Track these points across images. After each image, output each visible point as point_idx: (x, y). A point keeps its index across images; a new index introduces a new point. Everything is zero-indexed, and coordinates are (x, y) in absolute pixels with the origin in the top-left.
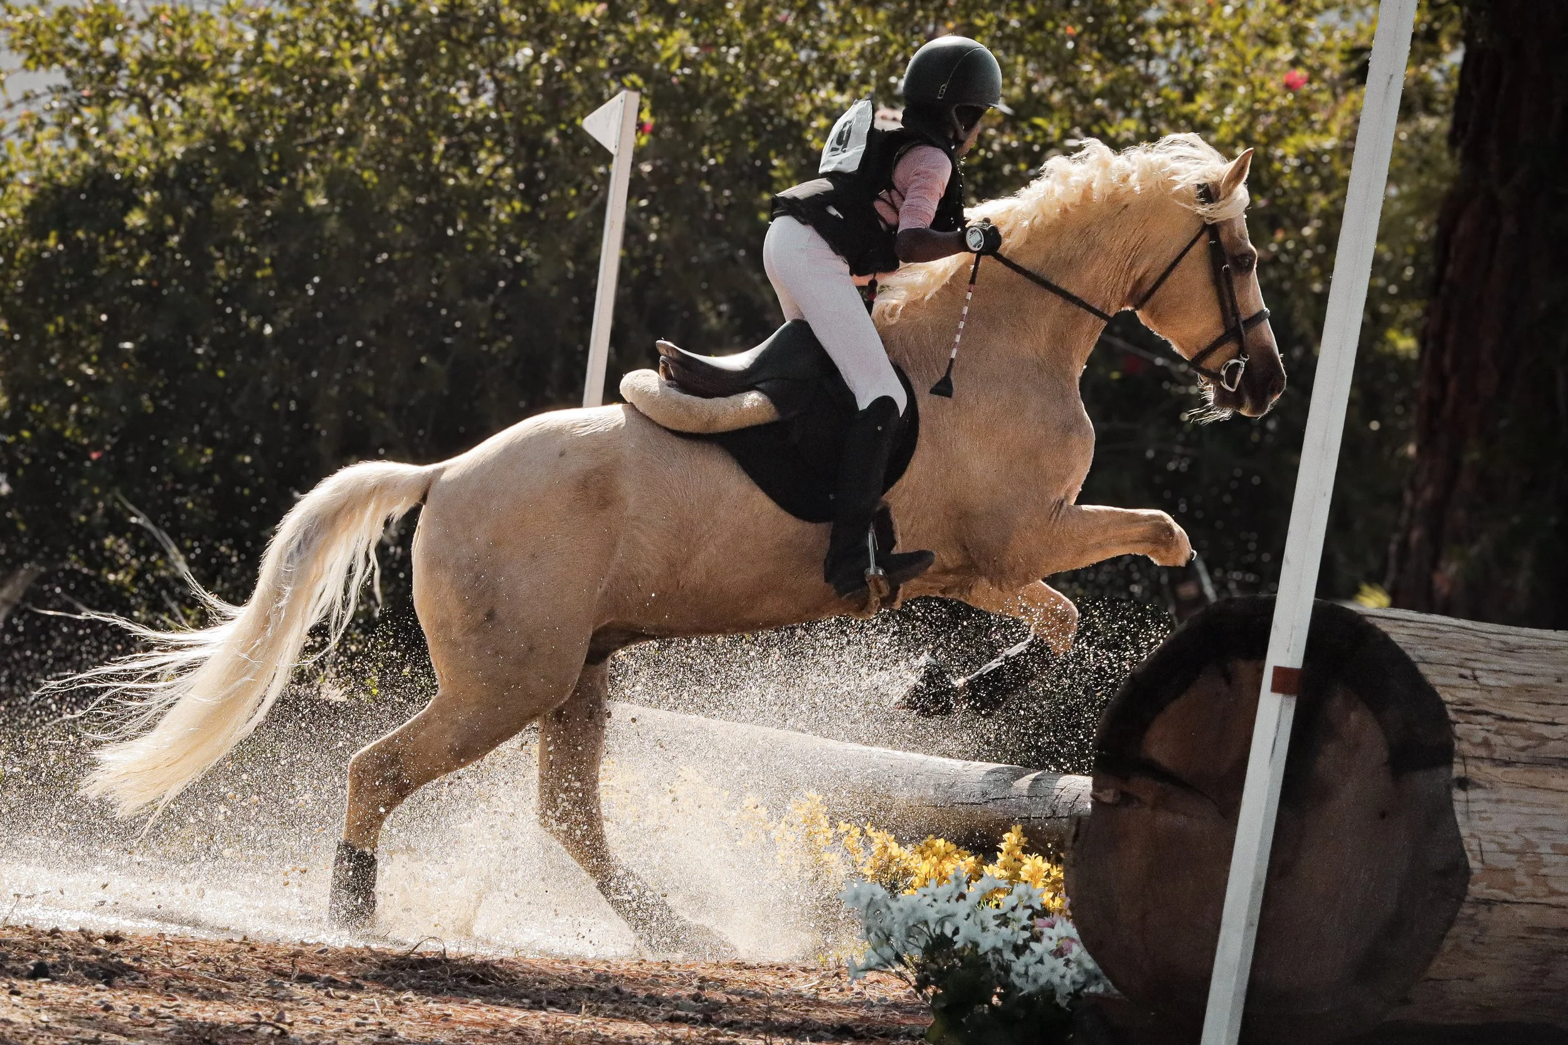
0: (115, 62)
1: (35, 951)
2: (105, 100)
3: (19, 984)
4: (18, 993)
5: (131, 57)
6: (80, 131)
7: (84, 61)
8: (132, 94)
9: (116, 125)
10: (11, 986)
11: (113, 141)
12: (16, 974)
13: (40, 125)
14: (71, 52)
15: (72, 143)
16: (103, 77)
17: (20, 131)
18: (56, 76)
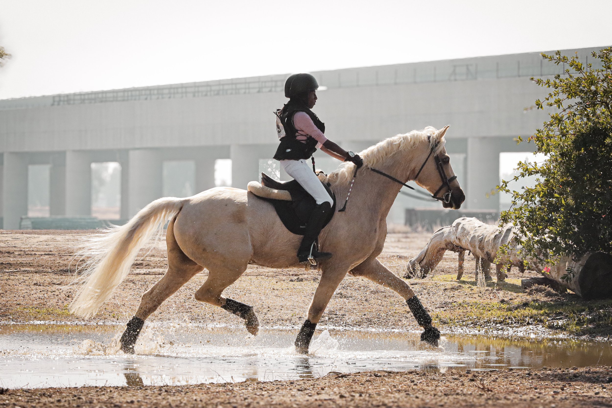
0: (595, 93)
1: (608, 374)
2: (594, 105)
3: (605, 385)
4: (605, 388)
5: (600, 90)
6: (587, 115)
7: (586, 93)
8: (602, 102)
9: (598, 112)
10: (602, 386)
11: (598, 118)
12: (603, 382)
13: (575, 115)
14: (582, 91)
15: (585, 120)
16: (592, 98)
17: (569, 118)
18: (578, 100)
